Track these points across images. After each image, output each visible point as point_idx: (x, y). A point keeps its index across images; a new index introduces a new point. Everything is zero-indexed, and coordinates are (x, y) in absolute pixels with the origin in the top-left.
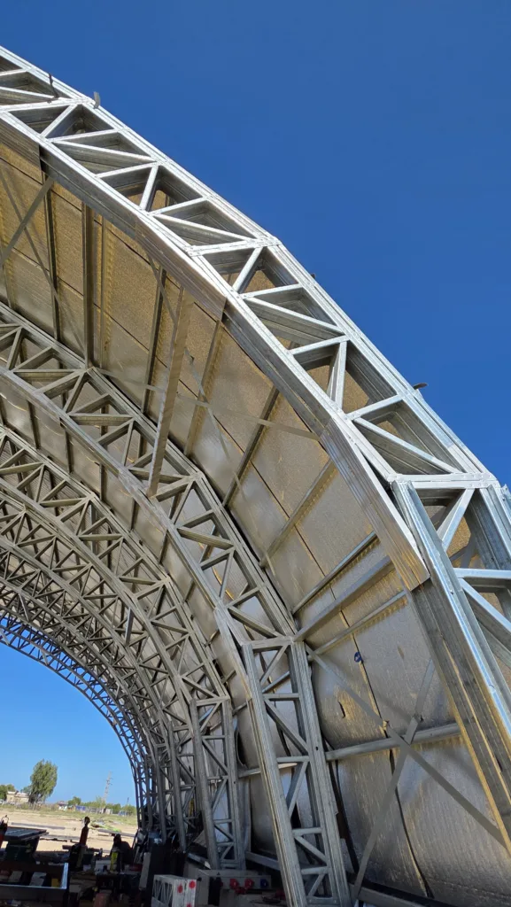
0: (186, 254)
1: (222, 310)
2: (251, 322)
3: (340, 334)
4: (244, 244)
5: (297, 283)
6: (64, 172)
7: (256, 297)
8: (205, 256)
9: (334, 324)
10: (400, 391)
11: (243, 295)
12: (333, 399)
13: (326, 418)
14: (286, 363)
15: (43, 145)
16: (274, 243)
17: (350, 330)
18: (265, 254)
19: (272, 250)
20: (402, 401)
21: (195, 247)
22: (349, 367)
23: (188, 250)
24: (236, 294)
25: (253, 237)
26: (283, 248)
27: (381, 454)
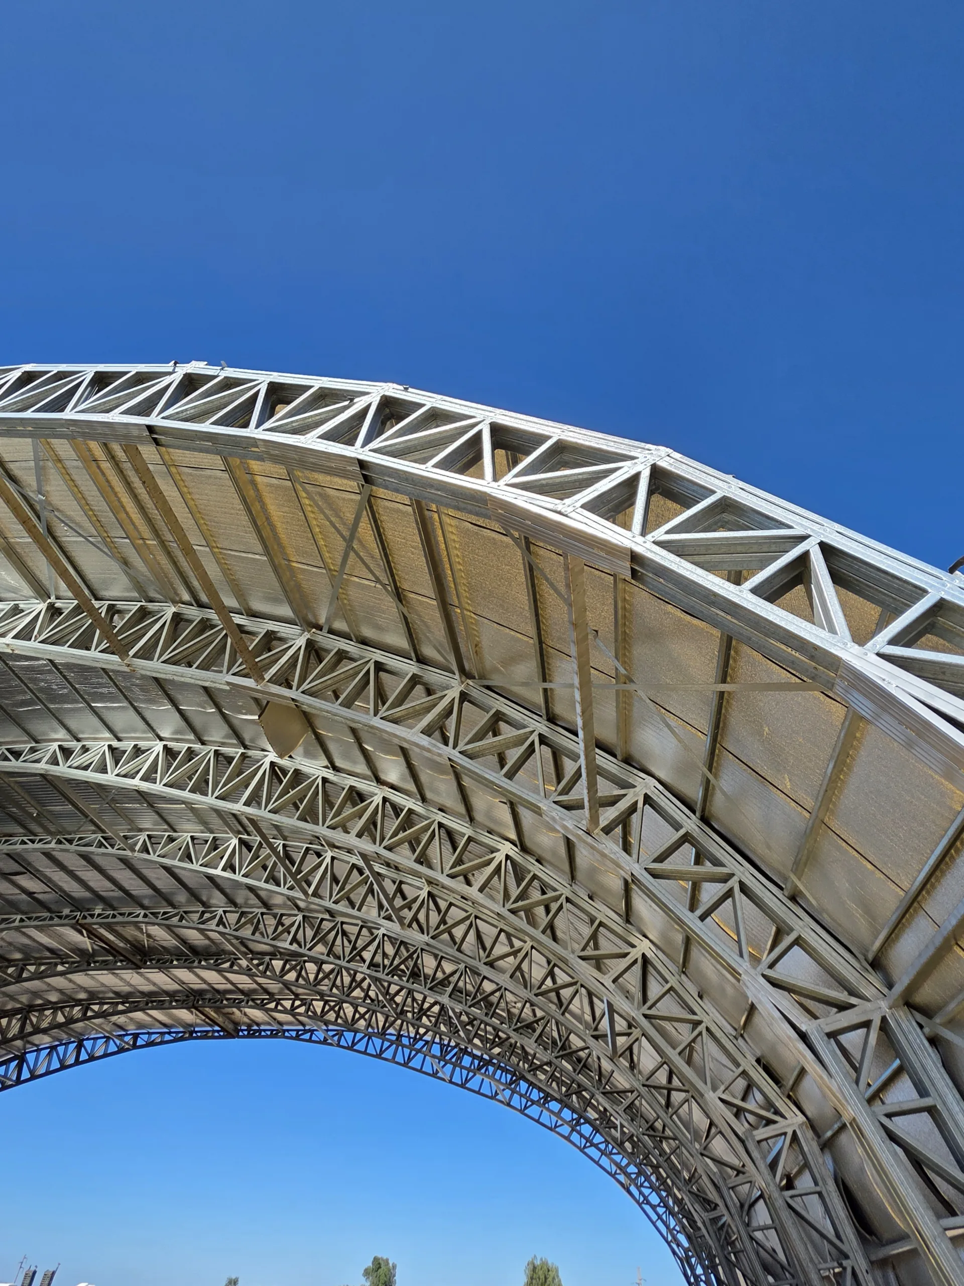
0: (560, 513)
1: (628, 564)
2: (673, 567)
3: (803, 538)
4: (625, 471)
5: (714, 492)
6: (389, 476)
7: (668, 532)
8: (583, 506)
9: (790, 527)
10: (932, 586)
11: (649, 537)
12: (832, 630)
13: (833, 663)
14: (745, 604)
15: (361, 457)
16: (663, 454)
17: (816, 527)
18: (657, 473)
19: (663, 464)
20: (942, 599)
21: (567, 501)
22: (837, 578)
23: (560, 508)
24: (640, 539)
25: (633, 458)
26: (677, 455)
27: (940, 686)
